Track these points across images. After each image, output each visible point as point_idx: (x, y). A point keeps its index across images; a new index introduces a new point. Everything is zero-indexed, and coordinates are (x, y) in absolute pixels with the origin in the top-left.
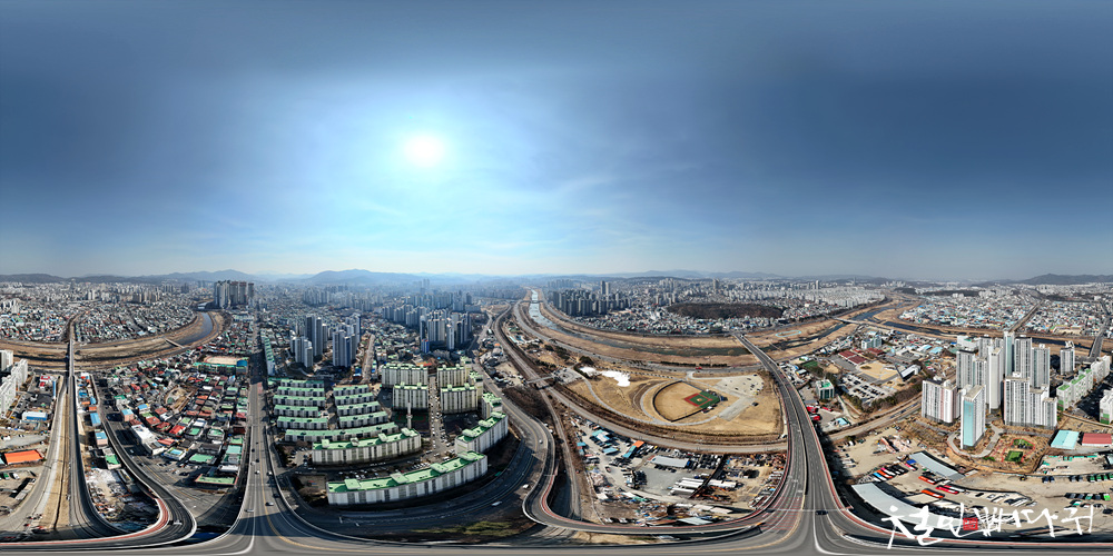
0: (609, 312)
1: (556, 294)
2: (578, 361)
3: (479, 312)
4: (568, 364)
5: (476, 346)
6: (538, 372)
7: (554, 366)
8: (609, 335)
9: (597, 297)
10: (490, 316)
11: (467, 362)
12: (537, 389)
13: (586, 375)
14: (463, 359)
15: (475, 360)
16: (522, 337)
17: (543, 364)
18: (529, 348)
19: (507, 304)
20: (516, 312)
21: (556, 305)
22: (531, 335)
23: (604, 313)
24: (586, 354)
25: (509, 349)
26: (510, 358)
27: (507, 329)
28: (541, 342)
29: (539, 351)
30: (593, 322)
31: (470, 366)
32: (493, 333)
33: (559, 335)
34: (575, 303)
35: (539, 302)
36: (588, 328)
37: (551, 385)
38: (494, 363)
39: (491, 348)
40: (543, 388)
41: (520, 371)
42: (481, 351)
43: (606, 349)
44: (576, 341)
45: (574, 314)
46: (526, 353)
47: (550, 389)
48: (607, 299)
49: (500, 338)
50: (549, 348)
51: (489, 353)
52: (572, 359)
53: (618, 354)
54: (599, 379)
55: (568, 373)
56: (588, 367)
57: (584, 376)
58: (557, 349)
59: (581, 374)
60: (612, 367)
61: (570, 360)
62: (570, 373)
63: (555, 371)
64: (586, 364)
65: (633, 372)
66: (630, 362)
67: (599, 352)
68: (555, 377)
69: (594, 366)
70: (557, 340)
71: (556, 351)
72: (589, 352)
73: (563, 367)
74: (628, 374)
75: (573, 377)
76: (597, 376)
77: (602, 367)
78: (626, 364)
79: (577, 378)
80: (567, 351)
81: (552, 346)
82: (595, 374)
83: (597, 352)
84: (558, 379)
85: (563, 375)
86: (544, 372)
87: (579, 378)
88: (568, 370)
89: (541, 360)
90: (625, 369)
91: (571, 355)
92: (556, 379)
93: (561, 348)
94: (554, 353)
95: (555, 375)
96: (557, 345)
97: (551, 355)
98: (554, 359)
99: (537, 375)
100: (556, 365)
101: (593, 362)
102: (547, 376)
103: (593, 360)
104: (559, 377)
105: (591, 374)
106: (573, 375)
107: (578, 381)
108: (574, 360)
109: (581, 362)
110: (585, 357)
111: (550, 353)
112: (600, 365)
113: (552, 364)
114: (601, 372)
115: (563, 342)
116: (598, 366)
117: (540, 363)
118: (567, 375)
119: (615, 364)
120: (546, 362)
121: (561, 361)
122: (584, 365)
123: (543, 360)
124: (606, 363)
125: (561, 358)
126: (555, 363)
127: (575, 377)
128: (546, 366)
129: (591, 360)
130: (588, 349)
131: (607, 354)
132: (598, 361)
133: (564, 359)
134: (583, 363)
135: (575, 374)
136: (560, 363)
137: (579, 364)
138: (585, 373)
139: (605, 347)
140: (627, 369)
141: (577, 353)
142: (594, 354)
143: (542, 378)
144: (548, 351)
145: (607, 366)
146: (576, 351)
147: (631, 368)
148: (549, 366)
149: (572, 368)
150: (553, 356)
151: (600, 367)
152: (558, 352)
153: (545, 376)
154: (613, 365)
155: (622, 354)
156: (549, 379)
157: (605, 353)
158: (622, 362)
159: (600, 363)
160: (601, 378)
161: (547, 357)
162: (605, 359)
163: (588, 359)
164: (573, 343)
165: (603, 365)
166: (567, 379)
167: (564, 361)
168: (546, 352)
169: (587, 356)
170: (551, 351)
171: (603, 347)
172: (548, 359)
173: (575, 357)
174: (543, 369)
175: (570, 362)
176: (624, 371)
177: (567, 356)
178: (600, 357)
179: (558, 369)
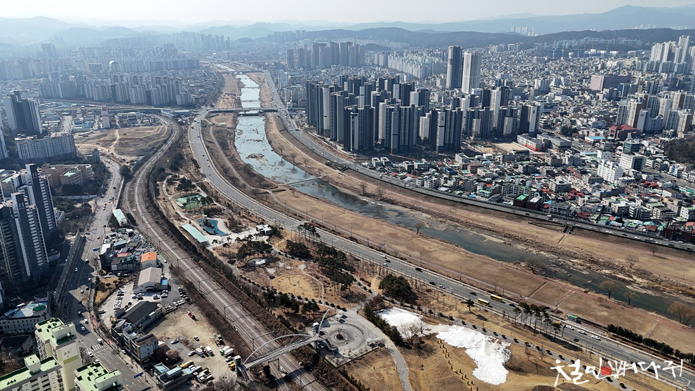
0: (468, 143)
1: (314, 92)
2: (376, 290)
4: (351, 298)
6: (271, 327)
7: (313, 306)
8: (462, 213)
9: (435, 98)
11: (63, 340)
12: (272, 383)
13: (394, 334)
15: (87, 319)
16: (221, 223)
17: (285, 301)
18: (243, 253)
20: (196, 146)
21: (314, 121)
22: (248, 215)
23: (452, 148)
24: (398, 269)
25: (185, 263)
26: (192, 294)
27: (173, 202)
28: (275, 233)
29: (272, 261)
30: (419, 172)
31: (72, 349)
32: (131, 221)
33: (324, 210)
34: (369, 117)
35: (262, 113)
36: (404, 190)
37: (307, 369)
38: (146, 319)
39: (131, 269)
42: (99, 287)
43: (450, 256)
44: (373, 229)
45: (367, 148)
46: (236, 271)
47: (305, 380)
48: (464, 106)
49: (155, 233)
50: (298, 251)
51: (128, 289)
52: (359, 284)
53: (483, 277)
54: (431, 351)
55: (352, 327)
56: (401, 312)
57: (391, 339)
58: (319, 253)
59: (384, 332)
60: (464, 316)
61: (355, 288)
62: (355, 326)
63: (317, 324)
64: (395, 301)
65: (522, 341)
66: (514, 306)
67: (430, 264)
68: (316, 342)
69: (416, 307)
70: (320, 226)
71: (317, 260)
72: (405, 263)
73: (338, 310)
74: (505, 344)
75: (364, 341)
76: (427, 342)
77: (436, 312)
78: (504, 312)
79: (374, 343)
80: (348, 258)
81: (306, 244)
82: (420, 335)
83: (428, 263)
84: (325, 348)
85: (338, 333)
86: (289, 327)
87: (379, 345)
88: (350, 317)
89: (278, 291)
90: (497, 326)
91: (359, 271)
92: (320, 347)
93: (330, 248)
94: (313, 267)
95: (317, 335)
96: (318, 240)
97: (304, 273)
98: (314, 285)
99: (272, 340)
100: (318, 304)
101: (415, 294)
102: (296, 340)
103: (414, 287)
104: (327, 340)
105: (410, 334)
106: (363, 333)
107: (376, 351)
108: (365, 288)
109: (383, 294)
110: (395, 278)
111: (302, 266)
112: (433, 307)
113: (307, 302)
114: (434, 329)
115: (334, 232)
116: (428, 309)
117: (275, 298)
118: (347, 333)
119: (472, 308)
120: (293, 296)
121: (331, 290)
122: (393, 302)
123: (284, 288)
124: (449, 300)
125: (331, 282)
126: (317, 297)
127: (369, 340)
128: (292, 309)
129: (409, 288)
130: (404, 252)
131: (453, 274)
132: (429, 294)
133: (340, 284)
134: (387, 298)
135: (369, 332)
136: (330, 297)
137: (379, 300)
138: (394, 327)
139: (449, 250)
140: (504, 327)
141: (372, 265)
142: (418, 269)
143: (283, 346)
144: (296, 261)
145: (452, 312)
146: (371, 258)
147: (515, 325)
148: (301, 307)
149: (360, 312)
150: (311, 274)
151: (430, 312)
152: (323, 262)
153: (292, 340)
154: (465, 308)
155: (495, 277)
156: (301, 350)
157: (448, 268)
158: (493, 303)
159: (433, 299)
160: (435, 346)
161: (295, 279)
162: (448, 287)
163: (401, 283)
164: (361, 232)
165: (439, 308)
166: (348, 345)
167: (339, 289)
168: (291, 265)
169: (398, 276)
170: (303, 258)
171: (444, 250)
172: (298, 285)
173: (368, 276)
174: (285, 317)
175: (356, 293)
176: (495, 333)
177: (347, 273)
178: (434, 281)
179: (324, 316)
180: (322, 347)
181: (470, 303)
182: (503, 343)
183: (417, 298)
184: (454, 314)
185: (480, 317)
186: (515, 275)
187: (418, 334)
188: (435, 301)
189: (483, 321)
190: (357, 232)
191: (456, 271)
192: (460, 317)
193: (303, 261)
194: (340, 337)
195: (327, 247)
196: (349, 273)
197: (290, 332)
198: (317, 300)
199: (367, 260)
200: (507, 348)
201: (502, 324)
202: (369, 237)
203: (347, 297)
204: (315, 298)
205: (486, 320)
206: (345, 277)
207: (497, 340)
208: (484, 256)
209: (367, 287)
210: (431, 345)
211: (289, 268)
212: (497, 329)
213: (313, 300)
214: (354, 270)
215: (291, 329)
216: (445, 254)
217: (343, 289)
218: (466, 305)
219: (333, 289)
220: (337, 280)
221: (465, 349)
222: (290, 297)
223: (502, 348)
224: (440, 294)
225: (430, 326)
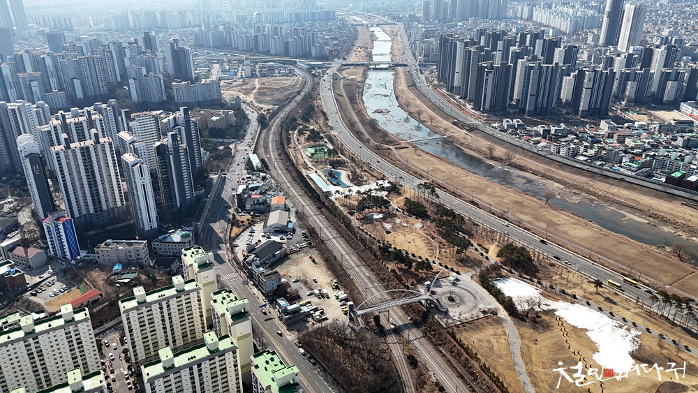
1: (447, 45)
2: (493, 256)
3: (219, 104)
4: (466, 262)
5: (220, 210)
6: (384, 280)
7: (426, 265)
10: (253, 116)
11: (204, 266)
12: (381, 332)
13: (509, 305)
14: (191, 258)
15: (224, 252)
16: (344, 175)
17: (399, 256)
18: (362, 206)
19: (300, 76)
20: (327, 100)
21: (445, 78)
22: (370, 170)
24: (520, 239)
25: (310, 209)
26: (314, 240)
27: (303, 152)
28: (394, 189)
29: (389, 216)
31: (210, 275)
32: (265, 166)
33: (445, 171)
35: (392, 67)
37: (416, 324)
38: (273, 257)
39: (262, 210)
40: (397, 331)
41: (341, 278)
42: (234, 223)
44: (496, 194)
46: (355, 222)
47: (413, 335)
49: (285, 179)
50: (415, 210)
51: (258, 228)
52: (476, 250)
53: (617, 258)
54: (547, 327)
55: (464, 291)
56: (519, 283)
57: (505, 309)
58: (436, 214)
59: (498, 301)
60: (590, 297)
61: (471, 252)
62: (468, 291)
63: (429, 283)
64: (514, 271)
65: (656, 331)
66: (651, 293)
67: (557, 238)
68: (427, 300)
69: (536, 280)
70: (440, 187)
71: (434, 220)
72: (529, 234)
73: (451, 272)
74: (634, 332)
75: (476, 306)
76: (544, 317)
77: (558, 289)
78: (638, 298)
79: (486, 310)
80: (467, 222)
81: (424, 203)
82: (537, 309)
83: (554, 236)
84: (434, 307)
85: (449, 295)
86: (401, 282)
87: (491, 313)
88: (463, 281)
89: (393, 246)
90: (627, 312)
91: (477, 237)
92: (430, 305)
93: (448, 210)
94: (429, 227)
95: (429, 293)
96: (437, 201)
97: (420, 232)
98: (429, 245)
99: (384, 292)
100: (432, 264)
101: (536, 267)
102: (407, 295)
103: (536, 259)
104: (437, 300)
105: (526, 307)
106: (475, 298)
107: (487, 318)
108: (482, 254)
109: (501, 262)
110: (516, 248)
111: (418, 224)
112: (554, 282)
113: (421, 260)
114: (553, 305)
115: (454, 194)
116: (548, 284)
117: (389, 252)
118: (458, 296)
119: (600, 289)
120: (407, 253)
121: (445, 252)
122: (511, 272)
123: (399, 244)
124: (574, 277)
125: (446, 244)
126: (431, 256)
127: (481, 306)
128: (406, 265)
129: (530, 260)
130: (529, 222)
131: (582, 251)
132: (551, 269)
133: (456, 247)
134: (505, 267)
135: (482, 298)
136: (444, 259)
137: (495, 268)
138: (509, 297)
139: (580, 225)
140: (636, 314)
141: (492, 232)
142: (542, 242)
143: (394, 299)
144: (412, 219)
145: (575, 290)
146: (491, 224)
147: (650, 313)
148: (414, 264)
149: (475, 277)
150: (427, 234)
151: (551, 287)
152: (440, 223)
153: (403, 294)
154: (592, 288)
155: (631, 259)
156: (411, 306)
157: (577, 244)
158: (625, 286)
159: (556, 274)
160: (553, 322)
161: (410, 237)
162: (575, 264)
163: (522, 254)
164: (483, 197)
165: (561, 284)
166: (459, 308)
167: (455, 252)
168: (407, 222)
169: (520, 246)
170: (420, 217)
171: (575, 224)
172: (412, 243)
173: (486, 243)
174: (397, 271)
175: (472, 258)
176: (624, 319)
177: (464, 237)
178: (560, 256)
179: (437, 276)
180: (433, 306)
181: (598, 284)
182: (632, 331)
183: (538, 271)
184: (578, 292)
185: (608, 299)
186: (657, 259)
187: (535, 308)
188: (558, 276)
189: (611, 305)
190: (479, 196)
191: (585, 248)
192: (584, 297)
193: (420, 220)
194: (451, 299)
195: (445, 209)
196: (467, 237)
197: (402, 286)
198: (431, 260)
199: (487, 226)
200: (636, 336)
201: (633, 310)
202: (491, 203)
203: (462, 261)
204: (429, 258)
205: (615, 303)
206: (461, 240)
207: (626, 327)
208: (621, 235)
209: (485, 254)
210: (548, 320)
211: (405, 225)
212: (627, 315)
213: (427, 259)
214: (472, 235)
215: (403, 284)
216: (575, 229)
217: (458, 252)
218: (594, 285)
219: (448, 251)
220: (453, 243)
221: (588, 331)
222: (404, 253)
223: (630, 337)
224: (564, 270)
225: (549, 302)
